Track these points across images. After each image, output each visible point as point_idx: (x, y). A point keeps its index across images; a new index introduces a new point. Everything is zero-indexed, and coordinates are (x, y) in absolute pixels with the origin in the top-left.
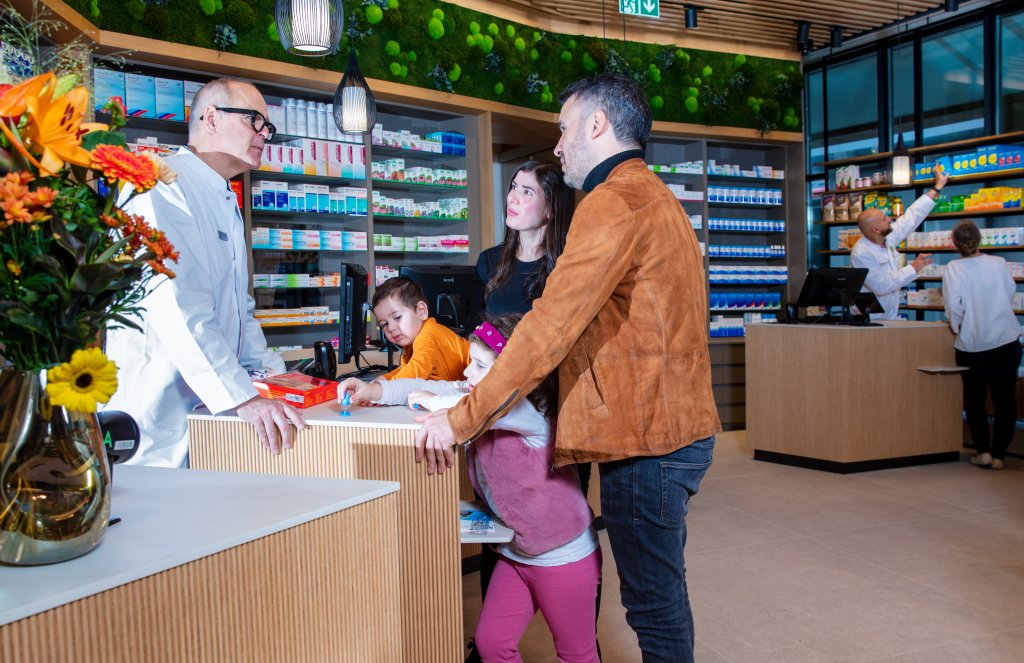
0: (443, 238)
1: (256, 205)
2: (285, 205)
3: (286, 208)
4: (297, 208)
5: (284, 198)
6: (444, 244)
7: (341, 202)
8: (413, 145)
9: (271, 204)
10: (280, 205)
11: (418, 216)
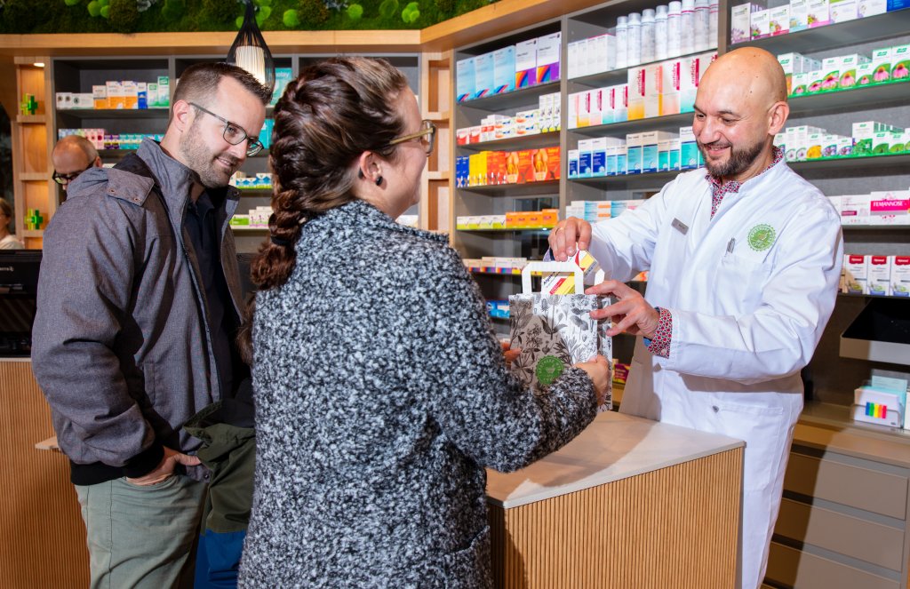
0: (877, 196)
1: (571, 173)
2: (601, 168)
3: (603, 172)
4: (615, 170)
5: (601, 158)
6: (875, 208)
7: (674, 152)
8: (812, 19)
9: (588, 169)
10: (596, 169)
11: (816, 157)
